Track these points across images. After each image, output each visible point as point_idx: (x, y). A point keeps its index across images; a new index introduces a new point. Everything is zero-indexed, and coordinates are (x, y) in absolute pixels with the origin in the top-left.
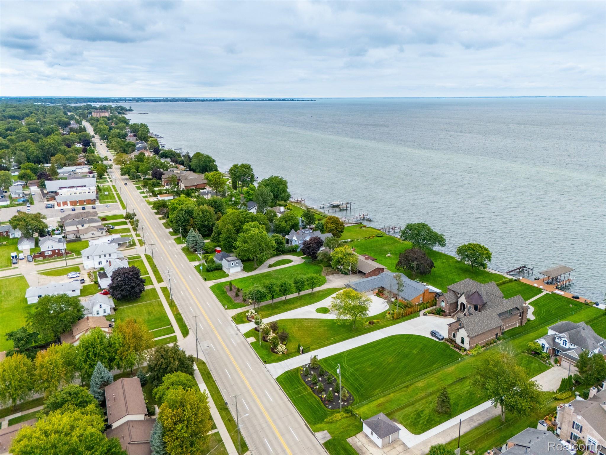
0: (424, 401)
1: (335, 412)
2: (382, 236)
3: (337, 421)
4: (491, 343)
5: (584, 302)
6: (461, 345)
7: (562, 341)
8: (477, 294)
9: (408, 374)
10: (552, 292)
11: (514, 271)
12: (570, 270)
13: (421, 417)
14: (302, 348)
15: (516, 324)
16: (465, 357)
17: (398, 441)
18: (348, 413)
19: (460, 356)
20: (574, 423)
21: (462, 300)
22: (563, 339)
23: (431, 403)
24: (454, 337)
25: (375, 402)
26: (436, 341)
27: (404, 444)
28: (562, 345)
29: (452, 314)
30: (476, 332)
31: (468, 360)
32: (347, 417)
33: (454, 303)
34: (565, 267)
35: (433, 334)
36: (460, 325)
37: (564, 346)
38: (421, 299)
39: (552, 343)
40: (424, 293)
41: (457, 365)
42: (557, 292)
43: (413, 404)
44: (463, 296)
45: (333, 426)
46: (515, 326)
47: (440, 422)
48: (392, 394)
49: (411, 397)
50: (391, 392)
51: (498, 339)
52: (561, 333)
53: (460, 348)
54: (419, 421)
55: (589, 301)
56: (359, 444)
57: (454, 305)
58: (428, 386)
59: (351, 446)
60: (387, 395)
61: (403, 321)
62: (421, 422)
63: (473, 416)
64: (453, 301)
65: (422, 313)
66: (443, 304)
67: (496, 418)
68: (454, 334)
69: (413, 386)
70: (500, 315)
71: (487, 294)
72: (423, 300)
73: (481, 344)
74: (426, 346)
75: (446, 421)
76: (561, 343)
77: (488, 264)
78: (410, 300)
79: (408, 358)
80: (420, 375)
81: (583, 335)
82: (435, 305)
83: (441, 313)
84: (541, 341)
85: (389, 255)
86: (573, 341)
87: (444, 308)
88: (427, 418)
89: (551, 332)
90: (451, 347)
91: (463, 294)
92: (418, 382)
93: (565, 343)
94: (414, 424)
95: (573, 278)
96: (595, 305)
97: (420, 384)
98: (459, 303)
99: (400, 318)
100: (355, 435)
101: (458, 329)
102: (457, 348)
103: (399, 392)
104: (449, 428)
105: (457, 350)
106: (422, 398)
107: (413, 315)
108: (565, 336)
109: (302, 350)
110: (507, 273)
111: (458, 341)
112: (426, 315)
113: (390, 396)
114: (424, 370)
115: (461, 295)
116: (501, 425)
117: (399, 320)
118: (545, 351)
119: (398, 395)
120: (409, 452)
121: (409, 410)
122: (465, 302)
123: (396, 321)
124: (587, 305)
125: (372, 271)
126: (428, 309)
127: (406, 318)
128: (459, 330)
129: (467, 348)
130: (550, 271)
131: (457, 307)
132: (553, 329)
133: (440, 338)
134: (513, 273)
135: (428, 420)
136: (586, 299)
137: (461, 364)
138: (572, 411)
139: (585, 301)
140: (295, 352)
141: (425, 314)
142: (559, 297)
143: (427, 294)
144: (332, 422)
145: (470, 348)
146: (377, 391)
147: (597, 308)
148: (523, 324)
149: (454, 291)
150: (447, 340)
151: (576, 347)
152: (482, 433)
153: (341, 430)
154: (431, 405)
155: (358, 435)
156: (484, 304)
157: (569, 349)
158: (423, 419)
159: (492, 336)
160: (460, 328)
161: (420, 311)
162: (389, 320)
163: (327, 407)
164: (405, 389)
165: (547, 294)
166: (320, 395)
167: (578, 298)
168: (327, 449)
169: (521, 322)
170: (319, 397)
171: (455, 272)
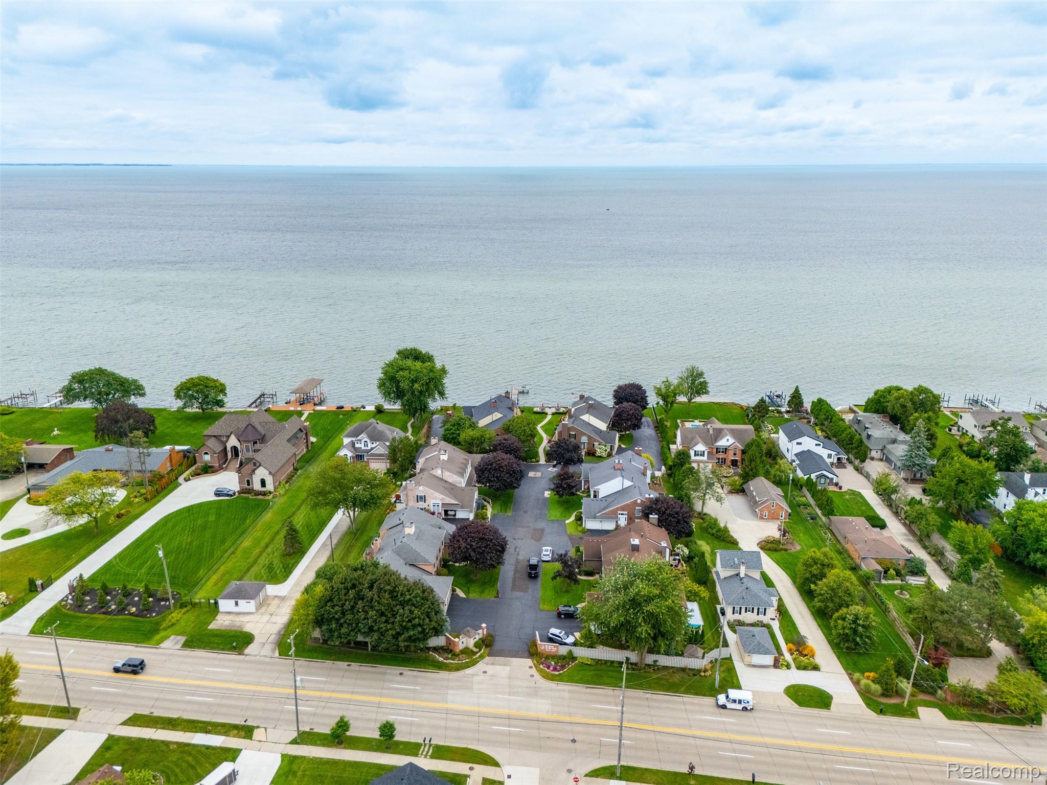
0: (264, 554)
1: (165, 615)
2: (13, 412)
3: (178, 621)
4: (292, 476)
5: (350, 409)
6: (263, 489)
7: (363, 443)
8: (250, 426)
9: (223, 541)
10: (314, 410)
11: (255, 402)
12: (319, 382)
13: (274, 568)
14: (39, 582)
15: (303, 450)
16: (276, 500)
17: (267, 598)
18: (186, 606)
19: (268, 501)
20: (417, 496)
21: (233, 442)
22: (363, 441)
23: (274, 553)
24: (249, 484)
25: (208, 583)
26: (227, 500)
27: (276, 597)
28: (363, 448)
29: (224, 466)
30: (275, 466)
31: (280, 501)
32: (187, 611)
33: (221, 451)
34: (313, 380)
35: (218, 494)
36: (255, 464)
37: (366, 448)
38: (168, 465)
39: (353, 450)
40: (170, 455)
41: (271, 511)
42: (318, 408)
43: (255, 562)
44: (233, 437)
45: (177, 627)
46: (303, 453)
47: (297, 562)
48: (222, 567)
49: (247, 558)
50: (220, 565)
51: (296, 470)
52: (357, 437)
53: (264, 494)
54: (276, 572)
55: (355, 406)
56: (227, 623)
57: (222, 454)
58: (257, 542)
59: (217, 630)
60: (216, 571)
61: (164, 497)
62: (278, 572)
63: (324, 542)
64: (220, 448)
65: (181, 479)
66: (207, 458)
67: (346, 532)
68: (248, 481)
69: (240, 549)
70: (289, 441)
71: (261, 424)
72: (172, 466)
73: (283, 480)
74: (220, 508)
75: (302, 558)
76: (362, 446)
77: (225, 400)
78: (156, 468)
79: (210, 528)
80: (240, 537)
81: (380, 429)
82: (195, 463)
83: (210, 470)
84: (342, 453)
85: (56, 432)
86: (373, 439)
87: (210, 462)
88: (281, 566)
89: (346, 441)
90: (250, 497)
91: (231, 433)
92: (243, 543)
93: (366, 445)
94: (272, 577)
95: (325, 389)
96: (362, 409)
97: (247, 543)
98: (229, 449)
99: (155, 496)
100: (214, 619)
101: (253, 471)
102: (259, 495)
103: (228, 562)
104: (310, 562)
105: (260, 497)
106: (261, 553)
107: (171, 487)
108: (364, 437)
109: (42, 584)
110: (250, 406)
111: (257, 486)
112: (189, 480)
113: (221, 569)
114: (239, 531)
115: (228, 437)
116: (355, 536)
117: (157, 499)
118: (349, 461)
119: (229, 564)
120: (287, 599)
121: (255, 569)
122: (237, 444)
123: (154, 501)
124: (355, 411)
125: (56, 458)
126: (188, 472)
127: (164, 493)
128: (256, 472)
129: (272, 490)
130: (301, 388)
131: (226, 455)
132: (348, 436)
133: (231, 493)
134: (254, 405)
135: (283, 567)
136: (352, 406)
137: (275, 507)
138: (414, 485)
139: (352, 408)
140: (26, 594)
141: (186, 480)
142: (324, 413)
143: (174, 456)
144: (172, 625)
145: (275, 488)
146: (201, 573)
147: (366, 411)
148: (310, 448)
149: (215, 436)
150: (239, 493)
151: (378, 443)
152: (343, 549)
153: (192, 625)
154: (276, 554)
155: (217, 618)
156: (263, 438)
157: (372, 449)
158: (278, 569)
159: (290, 468)
160: (256, 469)
161: (177, 479)
162: (142, 505)
163: (149, 617)
164: (233, 556)
165: (309, 413)
166: (126, 612)
167: (342, 407)
168: (191, 648)
169: (307, 446)
170: (126, 615)
171: (182, 424)
